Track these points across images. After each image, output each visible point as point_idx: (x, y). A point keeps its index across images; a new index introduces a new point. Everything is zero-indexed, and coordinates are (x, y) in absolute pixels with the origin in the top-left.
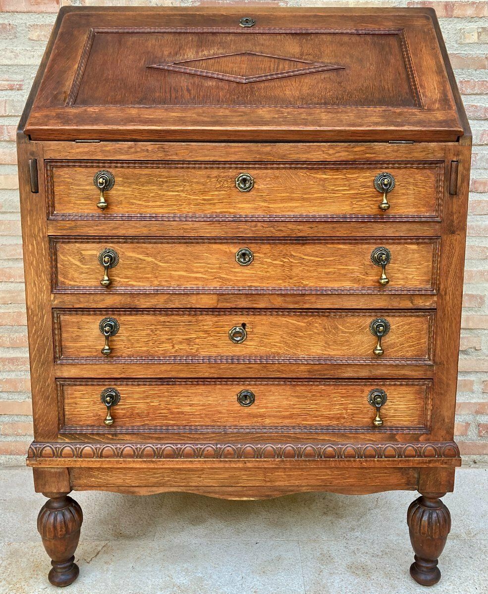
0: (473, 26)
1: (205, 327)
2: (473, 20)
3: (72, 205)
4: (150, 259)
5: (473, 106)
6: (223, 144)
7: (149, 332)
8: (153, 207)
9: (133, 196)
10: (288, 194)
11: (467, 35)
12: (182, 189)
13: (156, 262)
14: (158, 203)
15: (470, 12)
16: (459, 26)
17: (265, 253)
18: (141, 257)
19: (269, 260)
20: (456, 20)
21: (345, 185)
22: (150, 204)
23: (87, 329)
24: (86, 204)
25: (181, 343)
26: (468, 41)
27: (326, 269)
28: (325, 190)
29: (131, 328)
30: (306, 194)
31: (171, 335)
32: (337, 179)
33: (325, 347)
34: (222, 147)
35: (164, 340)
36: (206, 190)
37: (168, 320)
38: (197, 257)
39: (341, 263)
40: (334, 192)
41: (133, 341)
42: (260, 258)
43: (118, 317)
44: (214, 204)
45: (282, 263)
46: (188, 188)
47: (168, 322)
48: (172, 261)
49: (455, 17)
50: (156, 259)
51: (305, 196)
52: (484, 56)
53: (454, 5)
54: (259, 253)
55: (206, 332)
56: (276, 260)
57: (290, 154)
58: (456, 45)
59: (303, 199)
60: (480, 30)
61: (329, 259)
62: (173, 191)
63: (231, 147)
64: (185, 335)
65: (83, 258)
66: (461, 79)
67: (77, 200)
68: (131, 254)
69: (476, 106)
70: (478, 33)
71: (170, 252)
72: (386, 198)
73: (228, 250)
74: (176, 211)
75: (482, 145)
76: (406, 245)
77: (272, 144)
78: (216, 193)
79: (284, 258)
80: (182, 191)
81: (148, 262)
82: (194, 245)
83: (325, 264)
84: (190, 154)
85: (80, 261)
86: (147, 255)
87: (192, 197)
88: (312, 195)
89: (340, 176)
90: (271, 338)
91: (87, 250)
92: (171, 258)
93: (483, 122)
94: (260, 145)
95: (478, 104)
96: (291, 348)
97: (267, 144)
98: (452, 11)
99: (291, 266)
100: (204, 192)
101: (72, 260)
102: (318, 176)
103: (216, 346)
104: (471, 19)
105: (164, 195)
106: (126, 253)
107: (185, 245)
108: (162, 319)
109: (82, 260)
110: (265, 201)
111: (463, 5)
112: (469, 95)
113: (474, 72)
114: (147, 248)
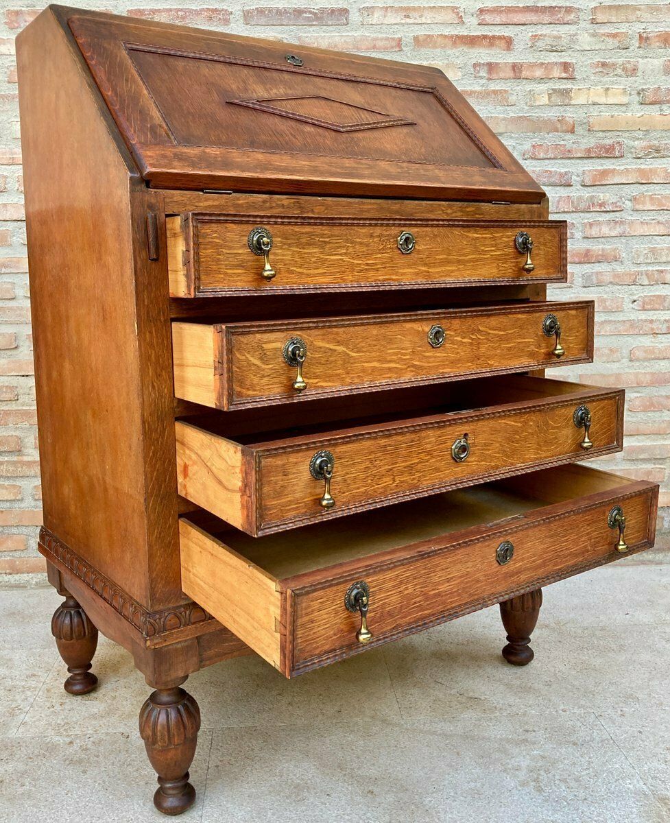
0: (543, 87)
1: (428, 446)
2: (542, 81)
3: (222, 276)
4: (341, 348)
5: (547, 171)
6: (357, 200)
7: (367, 464)
8: (315, 275)
9: (293, 262)
10: (445, 256)
11: (536, 96)
12: (344, 251)
13: (348, 352)
14: (321, 271)
15: (539, 73)
16: (529, 87)
17: (455, 330)
18: (331, 346)
19: (459, 339)
20: (525, 81)
21: (492, 245)
22: (312, 272)
23: (294, 473)
24: (239, 275)
25: (402, 473)
26: (538, 103)
27: (508, 344)
28: (476, 251)
29: (347, 461)
30: (460, 255)
31: (393, 464)
32: (485, 238)
33: (537, 449)
34: (356, 203)
35: (384, 472)
36: (370, 252)
37: (390, 443)
38: (391, 342)
39: (520, 336)
40: (484, 253)
41: (349, 482)
42: (451, 336)
43: (333, 448)
44: (377, 270)
45: (470, 341)
46: (351, 250)
47: (390, 445)
48: (365, 349)
49: (523, 79)
50: (348, 348)
51: (460, 258)
52: (556, 118)
53: (521, 66)
54: (450, 330)
55: (428, 452)
56: (464, 338)
57: (416, 213)
58: (527, 108)
59: (459, 262)
60: (550, 92)
61: (510, 332)
62: (335, 255)
63: (363, 204)
64: (406, 461)
65: (265, 354)
66: (534, 143)
67: (227, 269)
68: (321, 344)
69: (550, 171)
70: (549, 94)
71: (363, 337)
72: (530, 258)
73: (420, 329)
74: (339, 280)
75: (559, 213)
76: (568, 311)
77: (400, 201)
78: (379, 256)
79: (472, 334)
80: (345, 254)
81: (339, 353)
82: (387, 325)
83: (506, 339)
84: (326, 212)
85: (261, 359)
86: (339, 343)
87: (355, 262)
88: (466, 256)
89: (488, 236)
90: (491, 448)
91: (270, 342)
92: (363, 345)
93: (558, 188)
94: (390, 201)
95: (553, 170)
96: (508, 457)
97: (396, 201)
98: (521, 72)
99: (479, 343)
100: (367, 255)
101: (251, 359)
102: (470, 235)
103: (438, 470)
104: (541, 80)
105: (326, 260)
106: (315, 343)
107: (379, 326)
108: (383, 442)
109: (264, 357)
110: (425, 264)
111: (532, 66)
112: (542, 159)
113: (546, 135)
114: (337, 334)
